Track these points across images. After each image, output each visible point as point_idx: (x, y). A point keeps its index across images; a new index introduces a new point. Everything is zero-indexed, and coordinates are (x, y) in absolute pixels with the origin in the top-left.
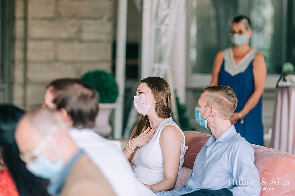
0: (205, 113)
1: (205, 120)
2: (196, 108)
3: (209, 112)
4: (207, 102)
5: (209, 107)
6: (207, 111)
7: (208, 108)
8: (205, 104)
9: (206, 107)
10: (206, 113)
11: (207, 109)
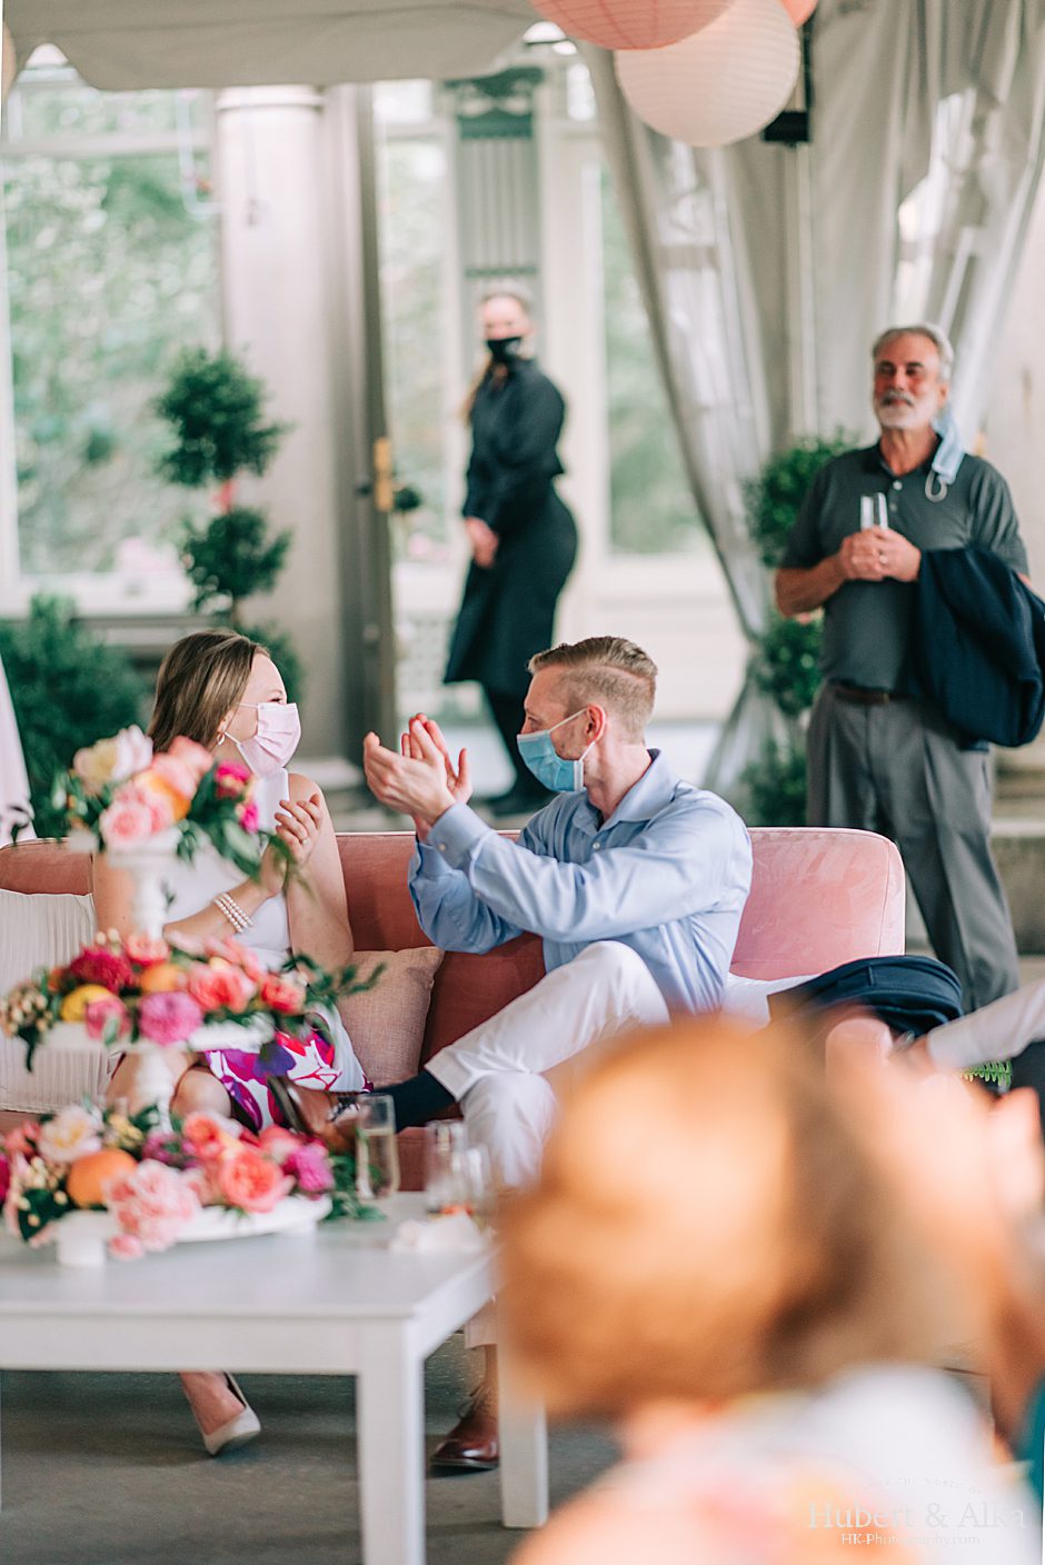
0: (568, 736)
1: (576, 762)
2: (519, 736)
3: (584, 729)
4: (567, 702)
5: (580, 712)
6: (573, 728)
7: (577, 717)
8: (560, 708)
9: (567, 716)
10: (572, 735)
11: (573, 723)
